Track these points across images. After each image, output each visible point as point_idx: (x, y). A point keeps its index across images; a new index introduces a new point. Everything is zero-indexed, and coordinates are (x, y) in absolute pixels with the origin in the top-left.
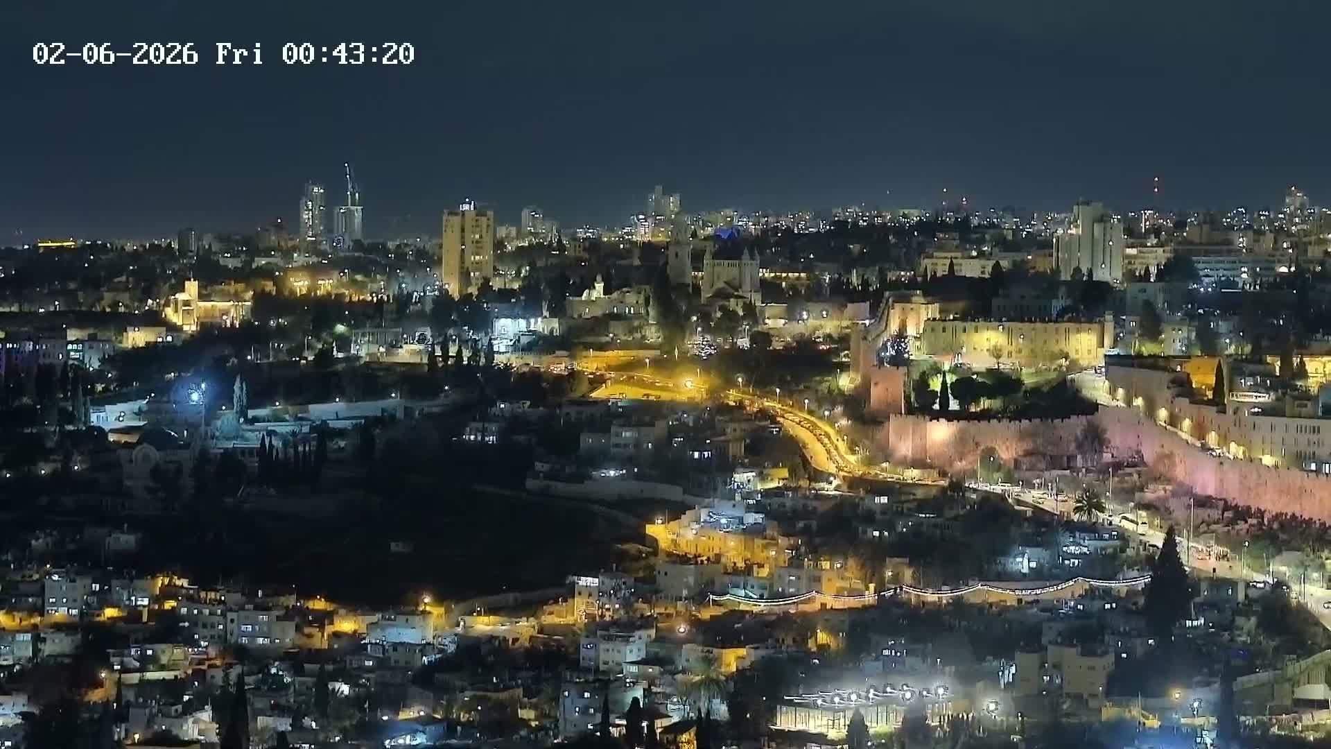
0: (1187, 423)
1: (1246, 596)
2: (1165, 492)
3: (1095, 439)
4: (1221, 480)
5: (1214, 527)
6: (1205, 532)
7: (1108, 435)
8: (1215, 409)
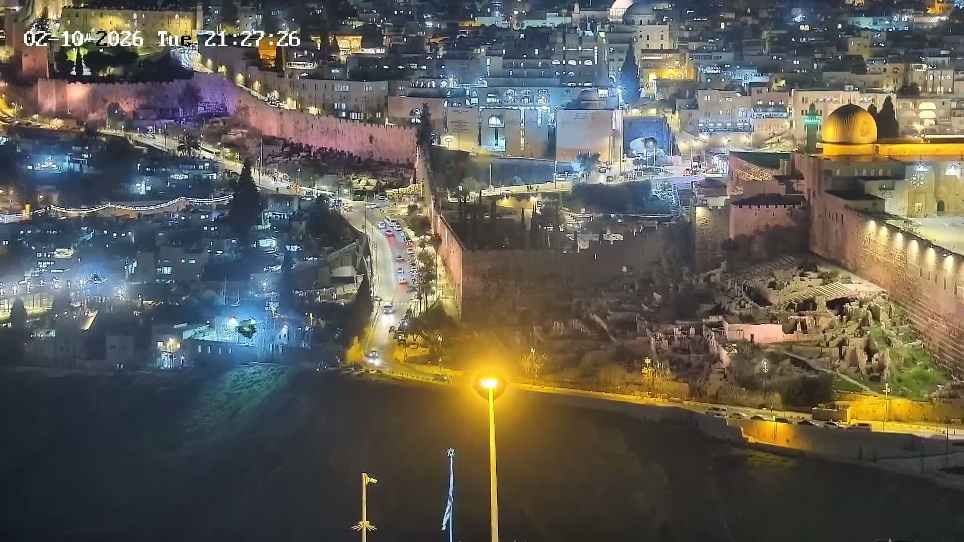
0: (257, 85)
1: (299, 207)
2: (243, 134)
3: (192, 97)
4: (282, 126)
5: (278, 159)
6: (270, 163)
7: (202, 94)
8: (276, 74)
